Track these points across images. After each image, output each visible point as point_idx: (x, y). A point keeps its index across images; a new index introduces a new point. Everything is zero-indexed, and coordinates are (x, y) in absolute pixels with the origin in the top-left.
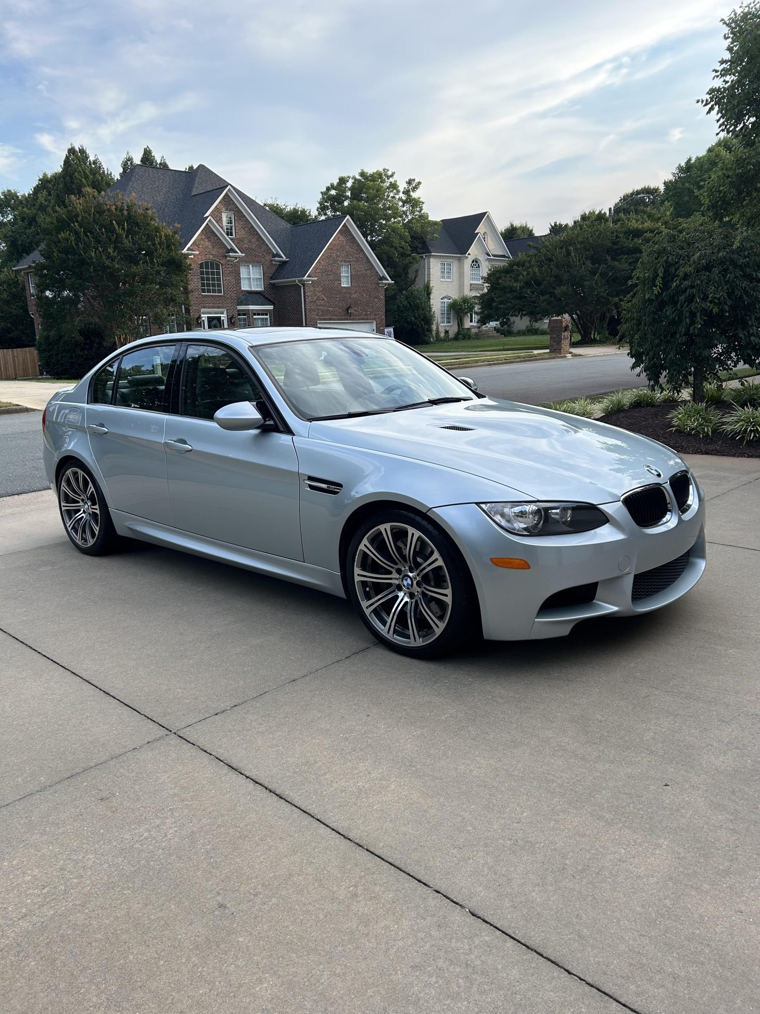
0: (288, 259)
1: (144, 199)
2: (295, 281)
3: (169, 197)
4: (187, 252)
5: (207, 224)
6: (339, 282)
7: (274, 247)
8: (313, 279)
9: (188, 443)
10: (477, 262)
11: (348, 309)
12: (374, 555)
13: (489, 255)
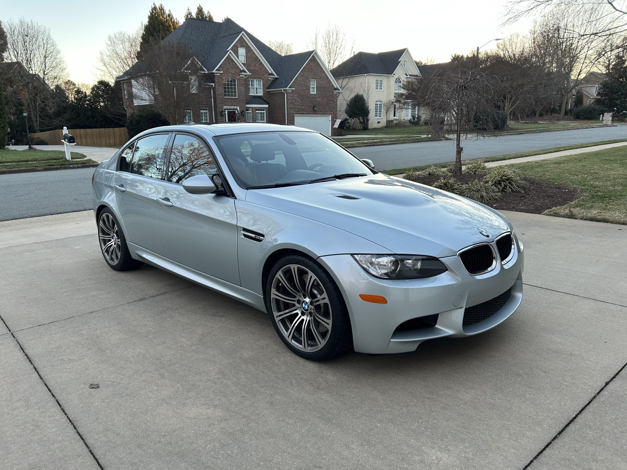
0: (278, 77)
1: (192, 39)
2: (281, 90)
3: (207, 38)
4: (216, 72)
5: (229, 55)
6: (308, 91)
7: (270, 69)
8: (293, 89)
9: (171, 201)
10: (399, 79)
11: (314, 108)
12: (285, 282)
13: (407, 75)
